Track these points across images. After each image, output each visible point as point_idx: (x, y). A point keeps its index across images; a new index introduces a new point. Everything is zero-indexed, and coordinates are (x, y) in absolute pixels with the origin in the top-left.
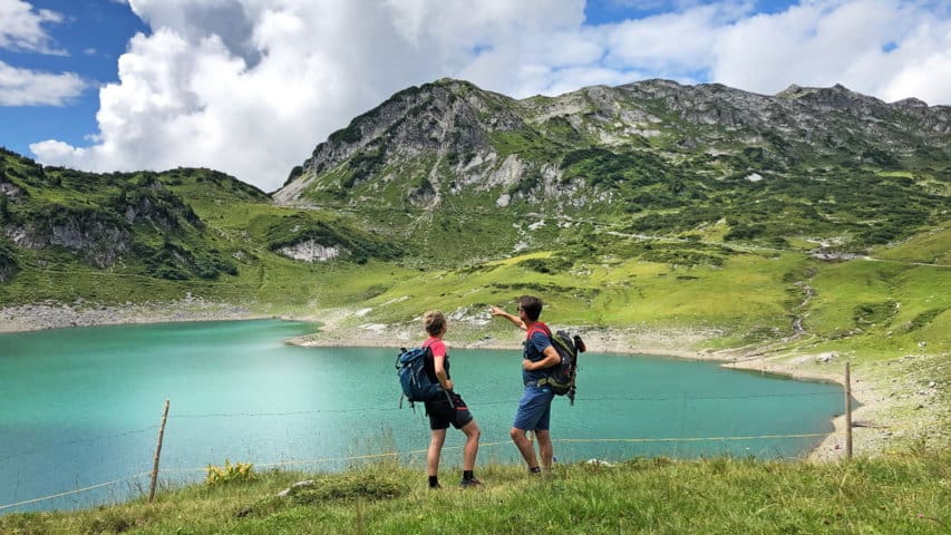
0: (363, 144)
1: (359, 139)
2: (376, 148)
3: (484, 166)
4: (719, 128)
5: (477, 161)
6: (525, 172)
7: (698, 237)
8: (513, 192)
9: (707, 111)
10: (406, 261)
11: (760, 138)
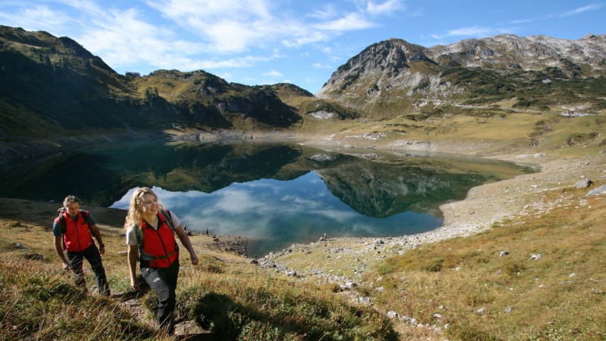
0: (350, 71)
1: (350, 69)
2: (356, 72)
3: (403, 78)
4: (535, 58)
5: (400, 76)
6: (422, 81)
7: (499, 106)
8: (415, 90)
9: (530, 49)
10: (361, 119)
11: (558, 62)
